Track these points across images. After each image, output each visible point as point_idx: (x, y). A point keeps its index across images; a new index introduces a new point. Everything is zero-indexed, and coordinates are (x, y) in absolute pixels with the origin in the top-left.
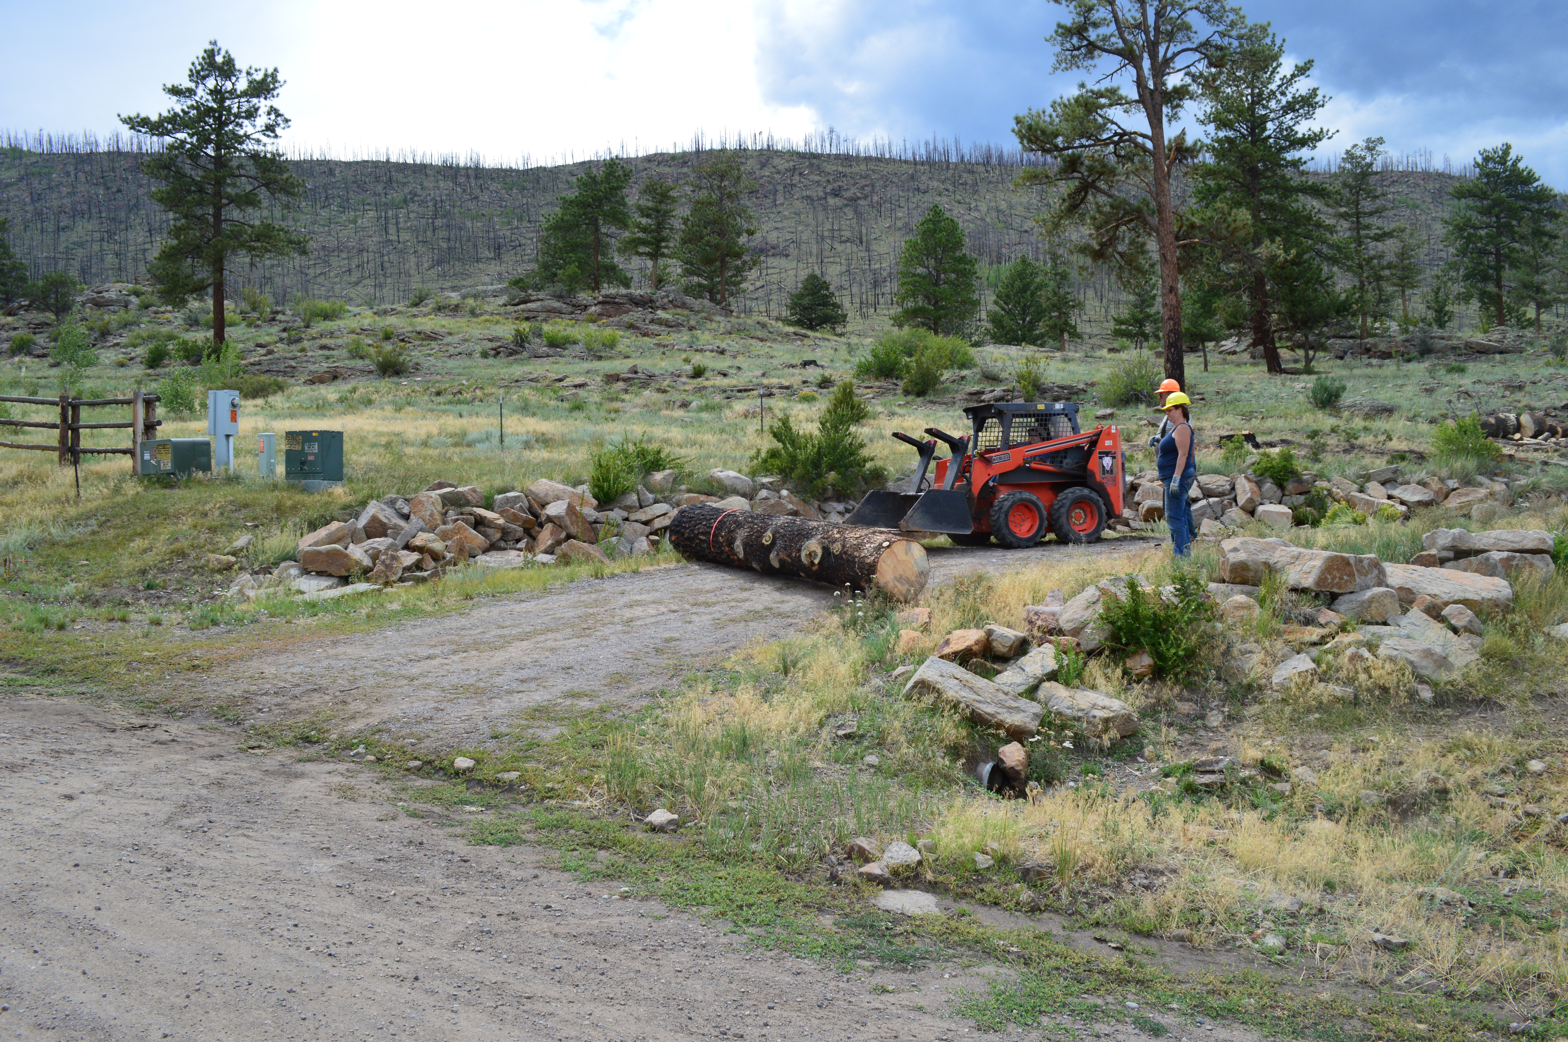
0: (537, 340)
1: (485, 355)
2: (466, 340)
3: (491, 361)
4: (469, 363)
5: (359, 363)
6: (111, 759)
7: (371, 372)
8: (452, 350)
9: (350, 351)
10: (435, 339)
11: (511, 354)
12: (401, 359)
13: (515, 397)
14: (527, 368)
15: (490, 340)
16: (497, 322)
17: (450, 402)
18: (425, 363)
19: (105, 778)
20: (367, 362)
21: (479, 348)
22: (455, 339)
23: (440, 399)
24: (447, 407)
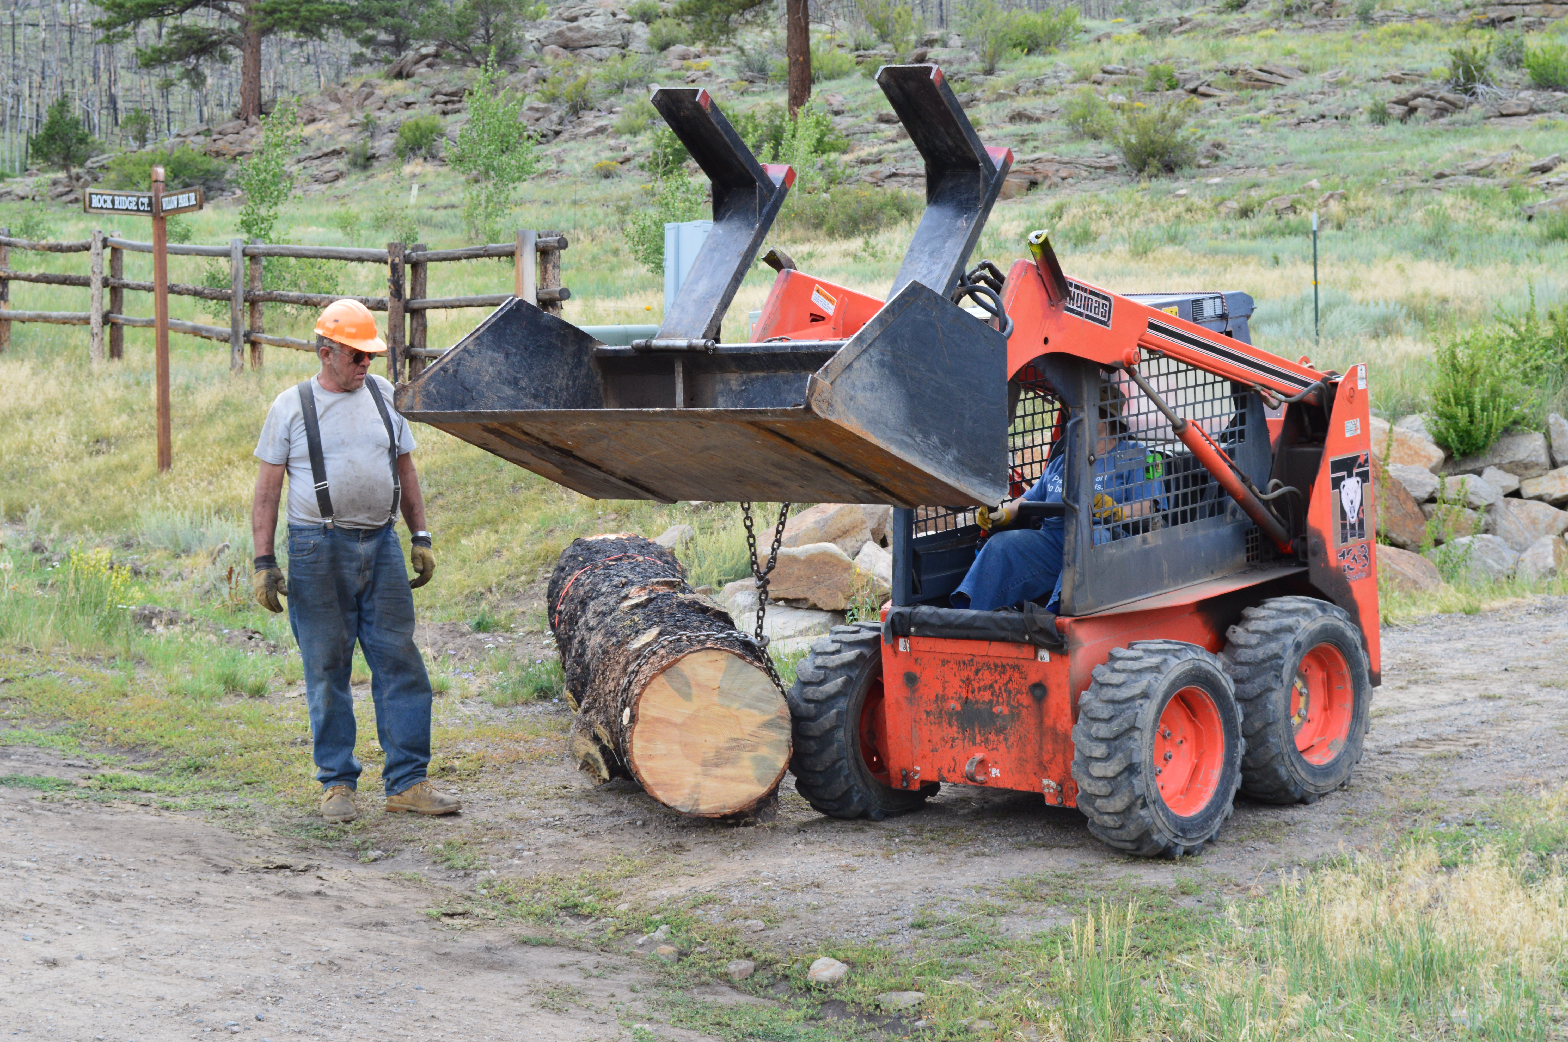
0: (1512, 75)
1: (1380, 116)
2: (1340, 84)
3: (1392, 129)
4: (1337, 135)
5: (1089, 149)
6: (177, 912)
7: (1111, 169)
8: (1304, 108)
9: (1072, 124)
10: (1269, 85)
11: (1442, 112)
12: (1180, 135)
13: (1419, 215)
14: (1467, 145)
15: (1397, 81)
16: (1423, 35)
17: (1269, 233)
18: (1235, 141)
19: (139, 940)
20: (1105, 146)
21: (1366, 102)
22: (1316, 81)
23: (1247, 225)
24: (1253, 244)
